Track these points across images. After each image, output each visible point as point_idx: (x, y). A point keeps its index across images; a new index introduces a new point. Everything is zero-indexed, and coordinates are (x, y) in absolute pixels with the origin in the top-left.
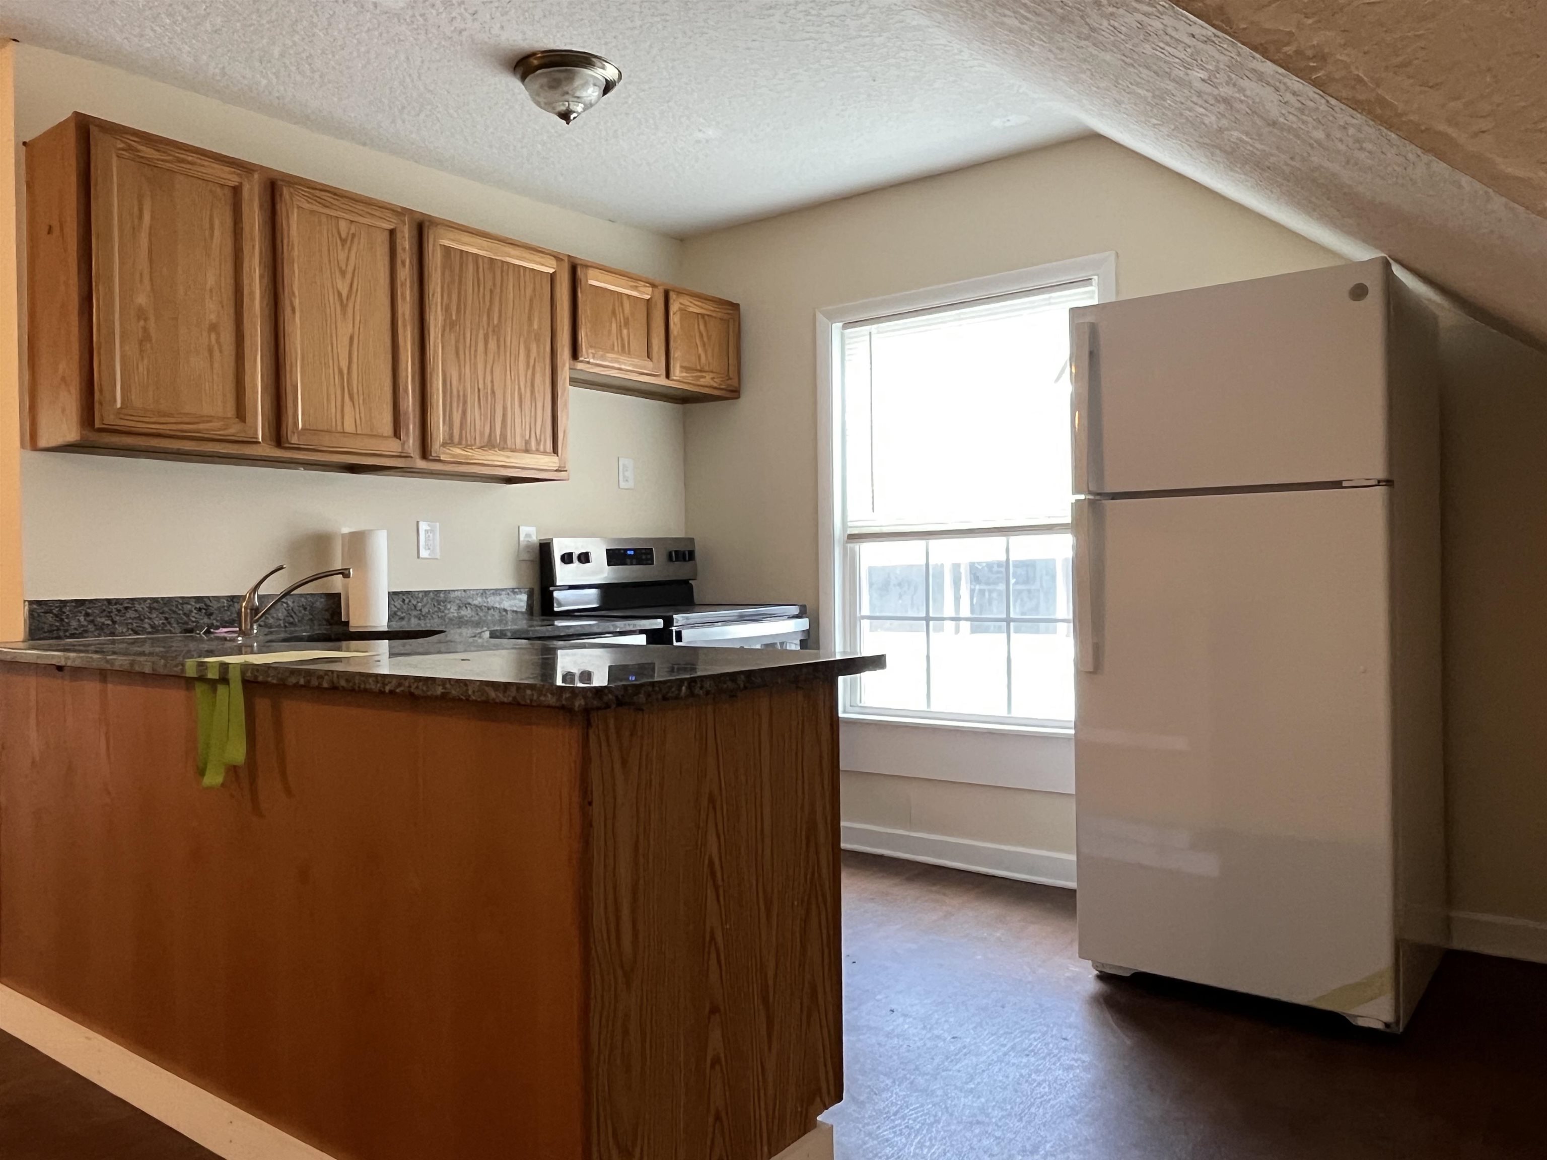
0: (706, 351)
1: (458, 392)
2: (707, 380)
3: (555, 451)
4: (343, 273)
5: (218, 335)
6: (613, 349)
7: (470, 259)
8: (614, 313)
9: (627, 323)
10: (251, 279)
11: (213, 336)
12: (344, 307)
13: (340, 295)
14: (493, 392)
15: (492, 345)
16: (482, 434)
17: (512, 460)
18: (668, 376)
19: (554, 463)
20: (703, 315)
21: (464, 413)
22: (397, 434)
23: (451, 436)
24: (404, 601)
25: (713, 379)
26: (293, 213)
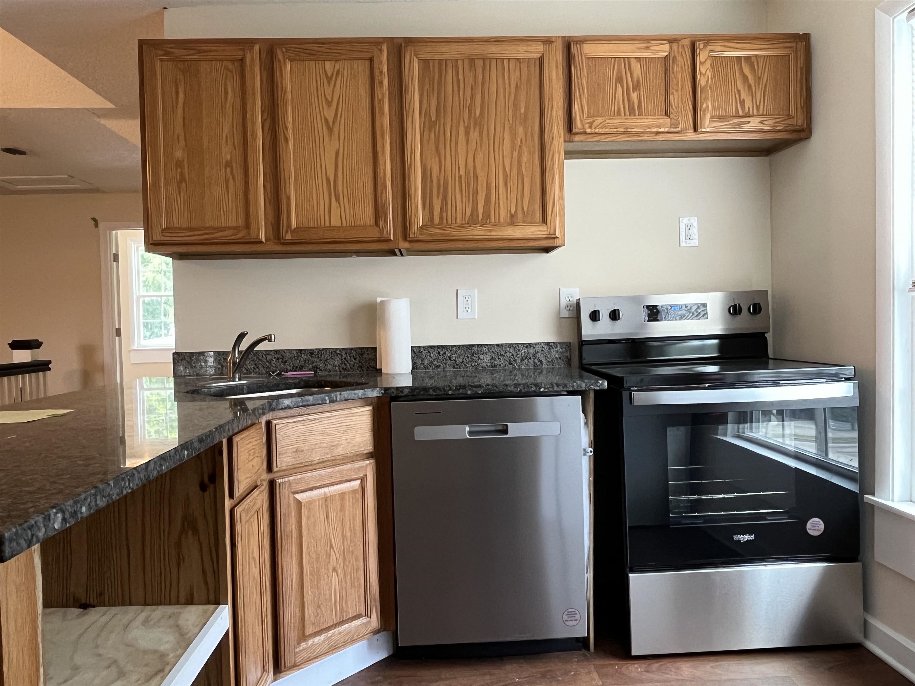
0: (753, 96)
1: (439, 180)
2: (754, 124)
3: (544, 220)
4: (329, 104)
5: (232, 169)
6: (619, 114)
7: (450, 65)
8: (619, 80)
9: (637, 87)
10: (254, 123)
11: (228, 170)
12: (330, 130)
13: (326, 120)
14: (476, 177)
15: (474, 135)
16: (464, 214)
17: (493, 233)
18: (695, 130)
19: (544, 231)
20: (748, 58)
21: (445, 198)
22: (377, 224)
23: (432, 219)
24: (439, 353)
25: (761, 122)
26: (286, 67)
